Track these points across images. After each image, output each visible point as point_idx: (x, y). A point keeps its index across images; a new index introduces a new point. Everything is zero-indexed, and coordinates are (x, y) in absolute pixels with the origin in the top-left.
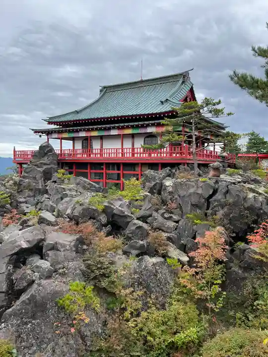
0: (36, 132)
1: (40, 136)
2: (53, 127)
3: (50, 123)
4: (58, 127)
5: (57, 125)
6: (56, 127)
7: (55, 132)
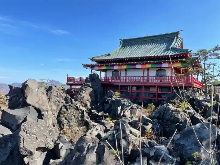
0: (84, 66)
1: (87, 68)
2: (94, 63)
3: (93, 60)
4: (97, 63)
5: (96, 62)
6: (96, 63)
7: (96, 66)
